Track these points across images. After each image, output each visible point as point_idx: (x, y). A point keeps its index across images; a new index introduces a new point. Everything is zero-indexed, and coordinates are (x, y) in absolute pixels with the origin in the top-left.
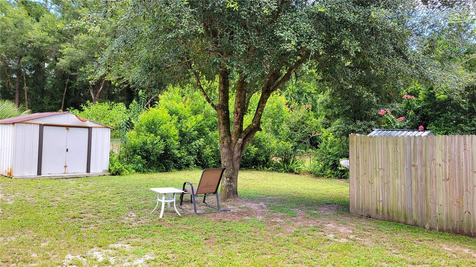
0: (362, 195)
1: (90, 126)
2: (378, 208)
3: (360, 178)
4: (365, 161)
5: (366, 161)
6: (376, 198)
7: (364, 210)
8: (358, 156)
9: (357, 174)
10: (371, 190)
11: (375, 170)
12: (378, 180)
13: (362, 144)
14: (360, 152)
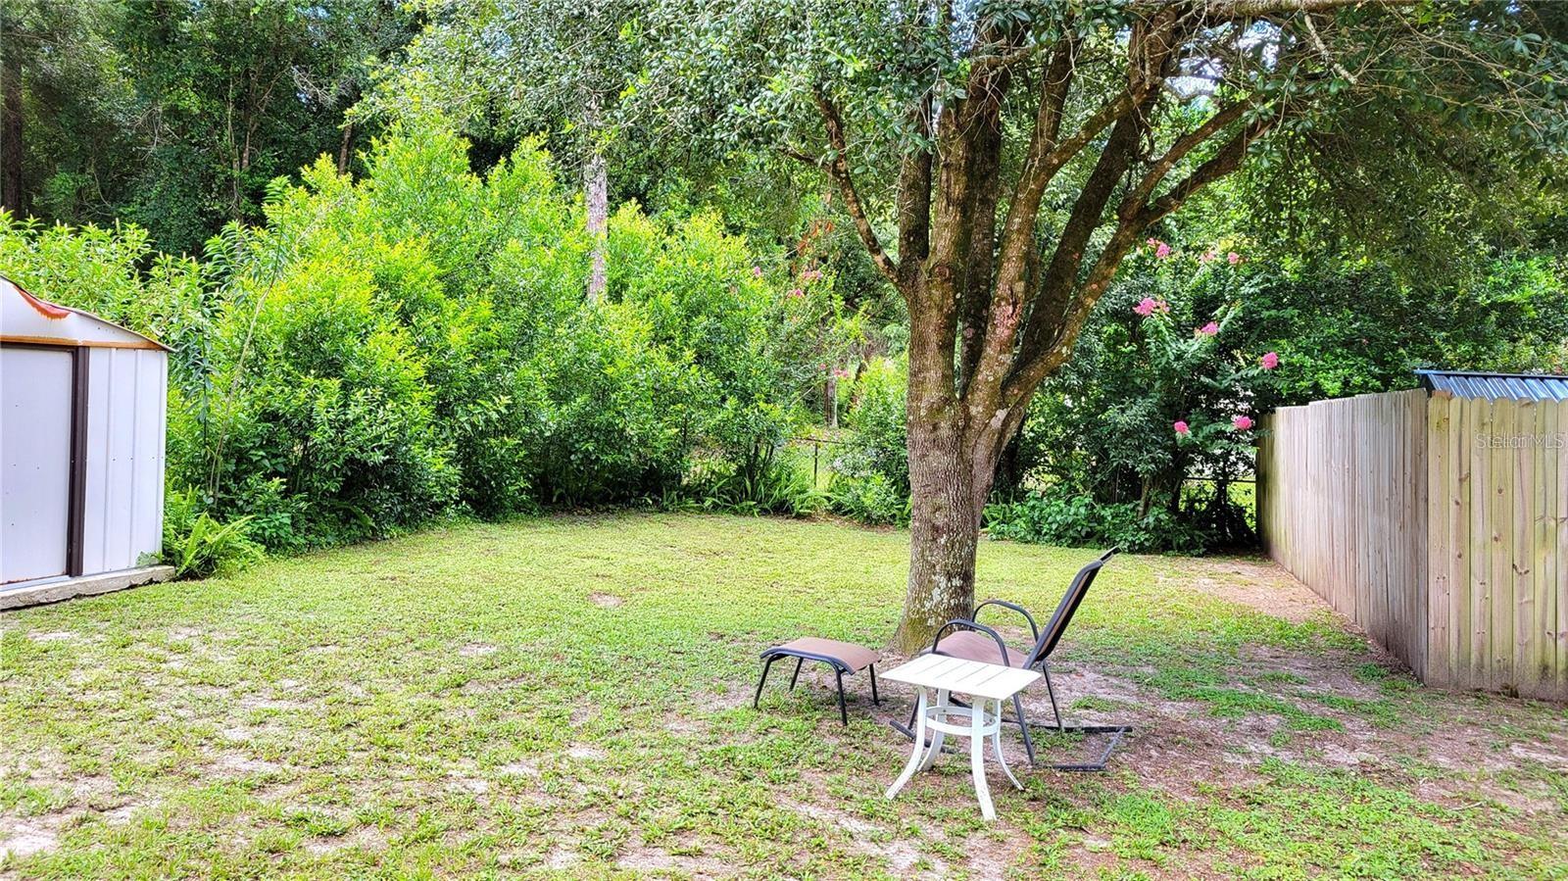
0: (1482, 614)
1: (80, 342)
2: (1551, 661)
3: (1476, 555)
4: (1495, 492)
5: (1500, 491)
6: (1544, 626)
7: (1486, 670)
8: (1465, 472)
9: (1459, 539)
10: (1522, 596)
11: (1539, 524)
12: (1551, 559)
13: (1488, 429)
14: (1475, 459)
